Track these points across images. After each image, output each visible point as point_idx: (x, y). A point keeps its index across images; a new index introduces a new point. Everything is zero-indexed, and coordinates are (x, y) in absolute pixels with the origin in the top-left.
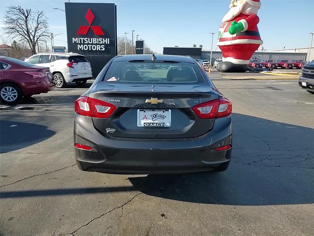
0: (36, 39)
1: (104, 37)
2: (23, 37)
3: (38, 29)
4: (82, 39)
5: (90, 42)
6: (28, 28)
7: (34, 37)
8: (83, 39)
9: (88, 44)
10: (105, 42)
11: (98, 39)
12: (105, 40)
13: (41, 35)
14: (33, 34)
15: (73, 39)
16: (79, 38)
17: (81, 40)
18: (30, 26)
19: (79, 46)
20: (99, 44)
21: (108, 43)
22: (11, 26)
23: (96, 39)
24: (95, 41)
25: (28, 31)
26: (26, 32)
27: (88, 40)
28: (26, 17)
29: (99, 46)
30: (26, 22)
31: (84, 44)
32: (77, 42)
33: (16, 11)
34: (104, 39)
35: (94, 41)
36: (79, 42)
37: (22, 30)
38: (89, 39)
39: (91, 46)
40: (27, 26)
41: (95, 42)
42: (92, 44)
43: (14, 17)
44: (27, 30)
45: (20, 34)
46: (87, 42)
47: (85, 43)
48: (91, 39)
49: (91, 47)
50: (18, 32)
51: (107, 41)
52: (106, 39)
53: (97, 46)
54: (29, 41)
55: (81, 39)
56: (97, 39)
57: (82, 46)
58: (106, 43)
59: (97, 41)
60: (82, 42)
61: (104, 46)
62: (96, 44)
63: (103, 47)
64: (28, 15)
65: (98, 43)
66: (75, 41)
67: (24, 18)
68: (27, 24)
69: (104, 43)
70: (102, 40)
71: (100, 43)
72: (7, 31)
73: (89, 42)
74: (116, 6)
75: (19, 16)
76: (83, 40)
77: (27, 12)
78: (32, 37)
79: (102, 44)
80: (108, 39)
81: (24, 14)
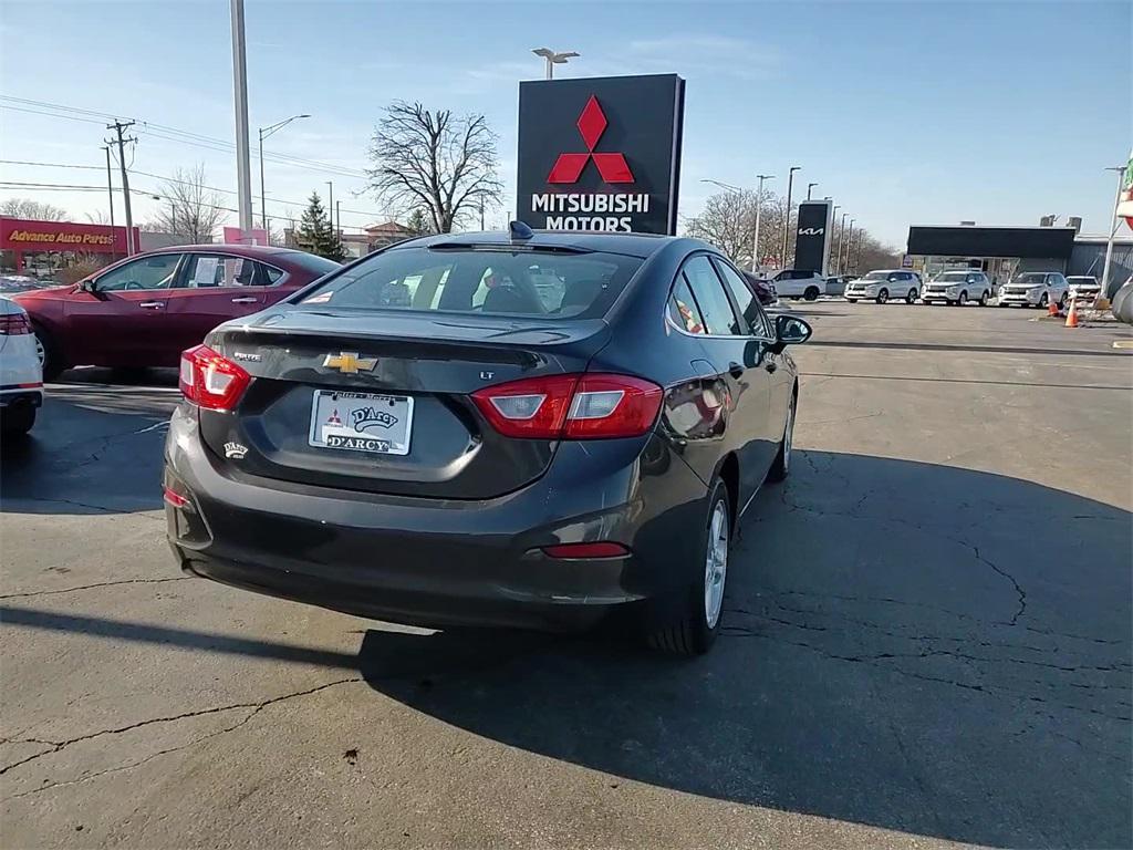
0: (454, 202)
1: (632, 188)
2: (419, 196)
3: (463, 172)
4: (562, 197)
5: (587, 205)
6: (437, 168)
7: (450, 197)
8: (566, 196)
9: (580, 213)
10: (635, 207)
11: (612, 196)
12: (635, 199)
13: (474, 189)
14: (448, 186)
15: (535, 197)
16: (552, 196)
17: (557, 201)
18: (442, 163)
19: (550, 219)
20: (614, 214)
21: (646, 210)
22: (389, 164)
23: (605, 197)
24: (603, 203)
25: (433, 180)
26: (429, 182)
27: (578, 200)
28: (434, 137)
29: (615, 220)
30: (433, 150)
31: (566, 214)
32: (546, 209)
33: (409, 119)
34: (631, 196)
35: (598, 203)
36: (552, 209)
37: (419, 176)
38: (583, 196)
39: (589, 219)
40: (433, 163)
41: (601, 206)
42: (593, 214)
43: (400, 138)
44: (431, 176)
45: (412, 188)
46: (576, 209)
47: (570, 209)
48: (591, 196)
49: (588, 224)
50: (407, 182)
51: (642, 203)
52: (640, 196)
53: (609, 220)
54: (433, 209)
55: (558, 196)
56: (608, 197)
57: (560, 219)
58: (639, 210)
59: (608, 203)
60: (561, 209)
61: (629, 219)
62: (605, 215)
63: (626, 222)
64: (439, 132)
65: (611, 210)
66: (540, 205)
67: (429, 139)
68: (434, 159)
69: (630, 210)
70: (626, 201)
71: (617, 210)
72: (376, 180)
73: (583, 209)
74: (683, 82)
75: (413, 135)
76: (566, 200)
77: (439, 120)
78: (444, 198)
79: (626, 214)
80: (646, 196)
81: (429, 127)
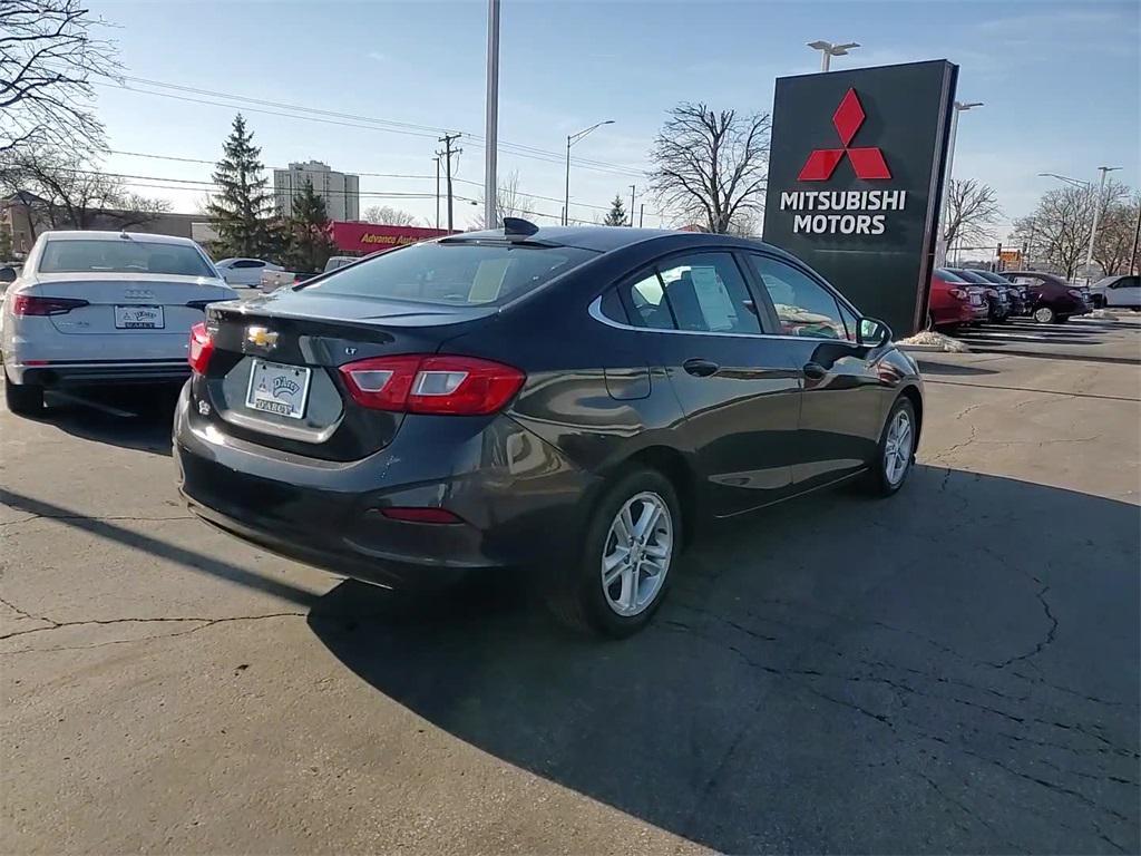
0: (733, 202)
1: (889, 185)
2: (696, 197)
3: (745, 171)
4: (812, 195)
5: (838, 203)
6: (718, 170)
7: (728, 197)
8: (816, 194)
9: (830, 211)
10: (889, 205)
11: (865, 193)
12: (890, 196)
13: (755, 188)
14: (727, 187)
15: (785, 195)
16: (802, 194)
17: (807, 199)
18: (724, 163)
19: (798, 218)
20: (867, 212)
21: (902, 207)
22: (667, 166)
23: (857, 194)
24: (856, 200)
25: (713, 181)
26: (708, 184)
27: (829, 198)
28: (717, 137)
29: (868, 219)
30: (715, 151)
31: (815, 212)
32: (795, 207)
33: (694, 123)
34: (886, 193)
35: (850, 200)
36: (801, 207)
37: (698, 177)
38: (834, 194)
39: (839, 218)
40: (714, 165)
41: (853, 204)
42: (844, 212)
43: (682, 140)
44: (711, 177)
45: (690, 190)
46: (827, 206)
47: (820, 207)
48: (843, 194)
49: (838, 222)
50: (685, 184)
51: (897, 200)
52: (896, 193)
53: (860, 218)
54: (709, 210)
55: (807, 194)
56: (861, 195)
57: (808, 218)
58: (894, 207)
59: (860, 200)
60: (811, 207)
61: (882, 218)
62: (856, 213)
63: (879, 221)
64: (723, 131)
65: (863, 208)
66: (789, 203)
67: (712, 139)
68: (714, 159)
69: (884, 207)
70: (880, 198)
71: (870, 207)
72: (656, 183)
73: (835, 207)
74: (955, 69)
75: (696, 136)
76: (816, 198)
77: (724, 120)
78: (722, 198)
79: (879, 212)
80: (903, 193)
81: (712, 128)
